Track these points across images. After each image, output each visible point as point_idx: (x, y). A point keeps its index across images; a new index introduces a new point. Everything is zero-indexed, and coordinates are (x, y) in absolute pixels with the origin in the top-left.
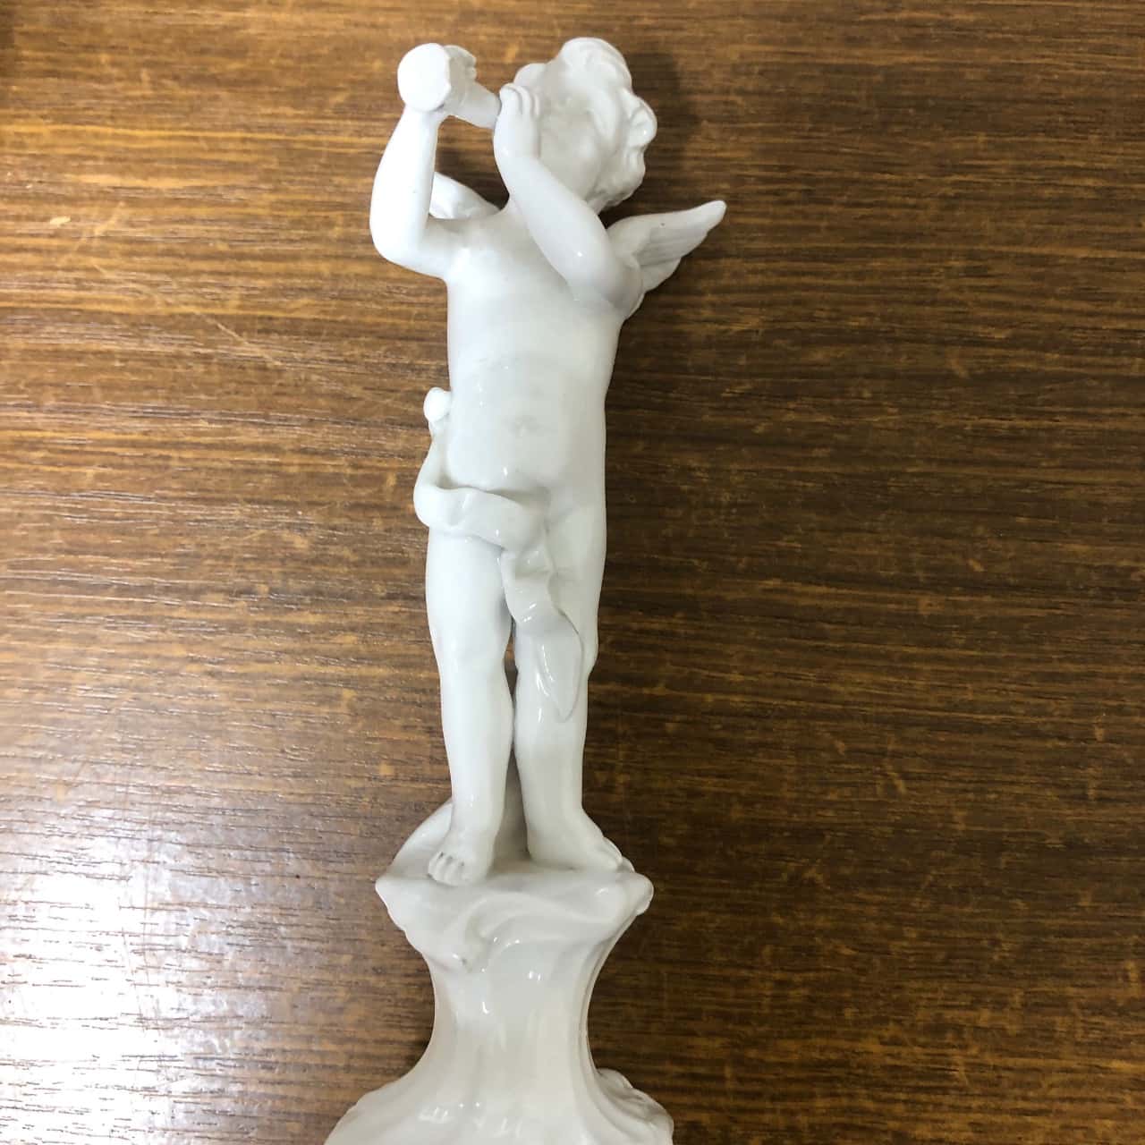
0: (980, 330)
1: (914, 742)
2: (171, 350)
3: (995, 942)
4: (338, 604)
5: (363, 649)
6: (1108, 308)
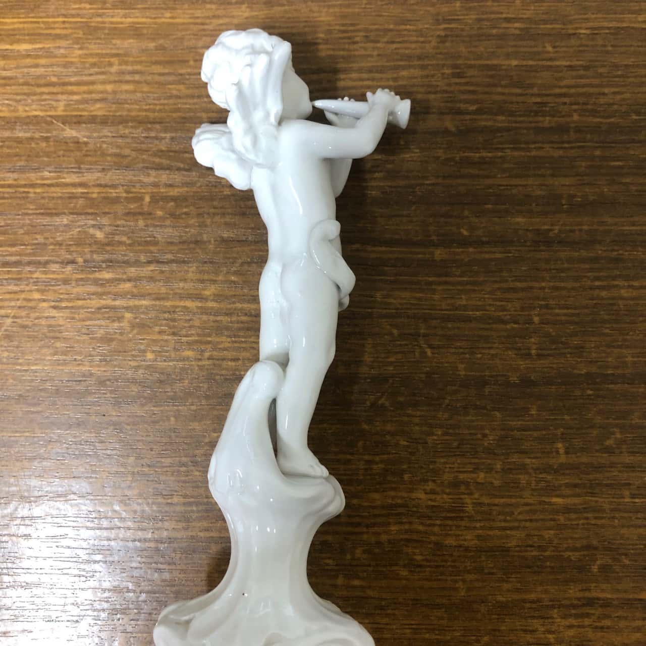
0: (463, 106)
1: (435, 328)
2: (28, 135)
3: (485, 436)
4: (120, 267)
5: (135, 290)
6: (530, 91)
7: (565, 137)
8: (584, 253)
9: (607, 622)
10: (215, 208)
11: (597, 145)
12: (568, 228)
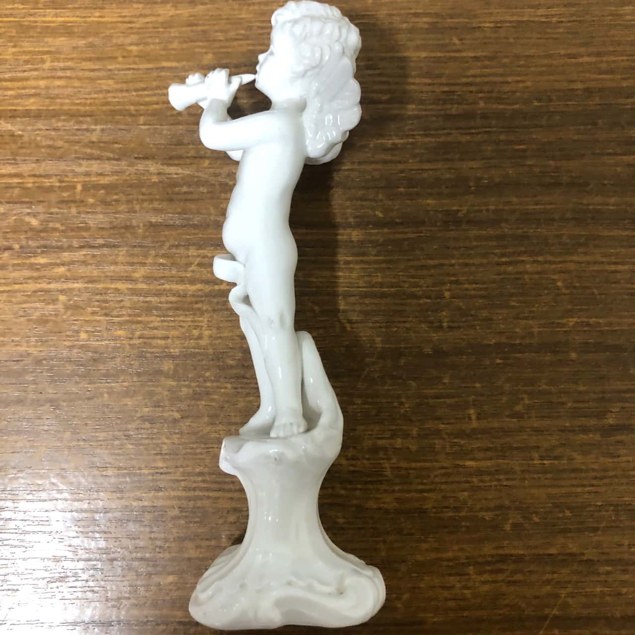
0: (375, 96)
1: (353, 304)
3: (402, 404)
4: (55, 252)
5: (68, 274)
6: (439, 81)
7: (472, 124)
8: (491, 232)
9: (519, 577)
10: (143, 194)
11: (502, 130)
12: (476, 208)
